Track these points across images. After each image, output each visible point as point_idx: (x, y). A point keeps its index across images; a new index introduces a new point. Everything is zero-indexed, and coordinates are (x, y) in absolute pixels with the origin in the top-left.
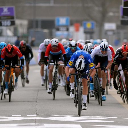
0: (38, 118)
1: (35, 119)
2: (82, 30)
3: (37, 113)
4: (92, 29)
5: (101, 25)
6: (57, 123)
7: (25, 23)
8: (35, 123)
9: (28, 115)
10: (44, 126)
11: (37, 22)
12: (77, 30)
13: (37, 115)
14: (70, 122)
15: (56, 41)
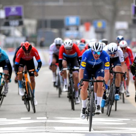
0: (48, 121)
1: (45, 121)
2: (92, 29)
3: (47, 116)
4: (103, 28)
5: (112, 24)
6: (68, 126)
7: (34, 22)
8: (45, 126)
9: (38, 118)
10: (54, 129)
11: (46, 22)
12: (88, 29)
13: (47, 118)
14: (81, 124)
15: (69, 43)
